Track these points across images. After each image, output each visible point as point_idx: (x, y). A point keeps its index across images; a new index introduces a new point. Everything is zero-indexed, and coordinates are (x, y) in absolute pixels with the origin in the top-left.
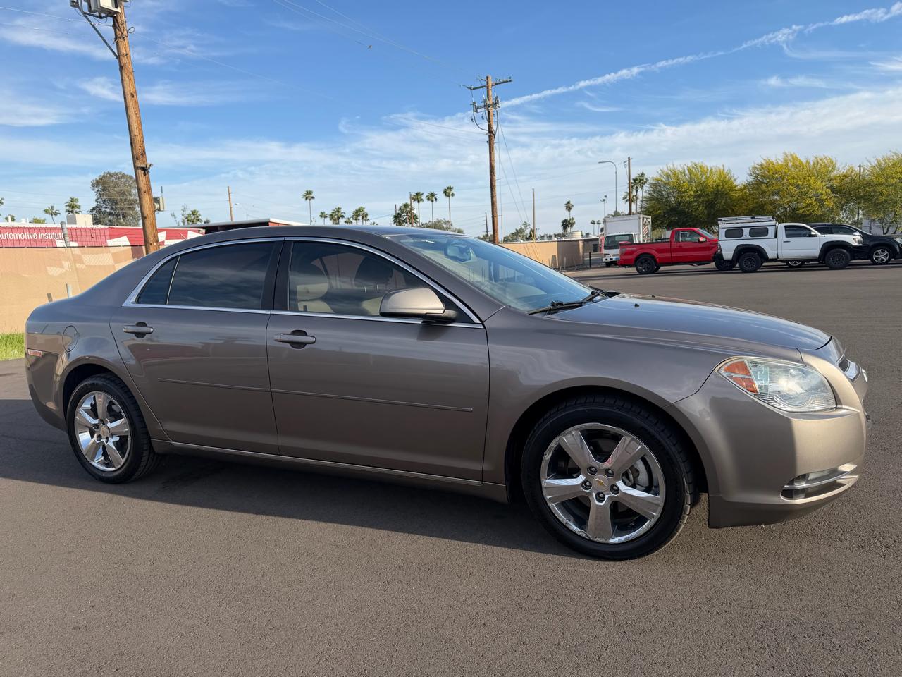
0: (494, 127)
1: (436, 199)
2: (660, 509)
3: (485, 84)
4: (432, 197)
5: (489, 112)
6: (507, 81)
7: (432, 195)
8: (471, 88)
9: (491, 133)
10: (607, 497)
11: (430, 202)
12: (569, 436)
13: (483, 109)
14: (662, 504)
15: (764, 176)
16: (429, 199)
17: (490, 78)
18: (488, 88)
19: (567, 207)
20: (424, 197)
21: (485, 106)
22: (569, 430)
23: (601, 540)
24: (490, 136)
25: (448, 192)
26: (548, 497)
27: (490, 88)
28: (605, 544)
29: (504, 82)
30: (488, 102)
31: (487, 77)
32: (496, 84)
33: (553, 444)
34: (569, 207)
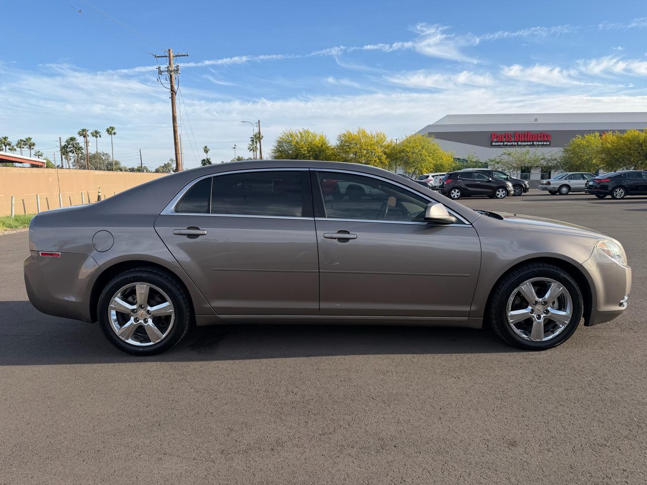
0: (176, 87)
1: (100, 136)
2: (569, 319)
3: (167, 55)
4: (96, 134)
5: (171, 76)
6: (185, 55)
7: (97, 132)
8: (155, 56)
9: (173, 92)
10: (542, 316)
11: (94, 137)
12: (525, 286)
13: (167, 73)
14: (571, 317)
15: (346, 142)
16: (93, 135)
17: (171, 50)
18: (170, 57)
19: (205, 150)
20: (89, 133)
21: (168, 71)
22: (525, 282)
23: (538, 340)
24: (172, 94)
25: (110, 131)
26: (511, 321)
27: (172, 58)
28: (540, 342)
29: (183, 56)
30: (171, 69)
31: (169, 50)
32: (176, 56)
33: (515, 291)
34: (206, 151)
